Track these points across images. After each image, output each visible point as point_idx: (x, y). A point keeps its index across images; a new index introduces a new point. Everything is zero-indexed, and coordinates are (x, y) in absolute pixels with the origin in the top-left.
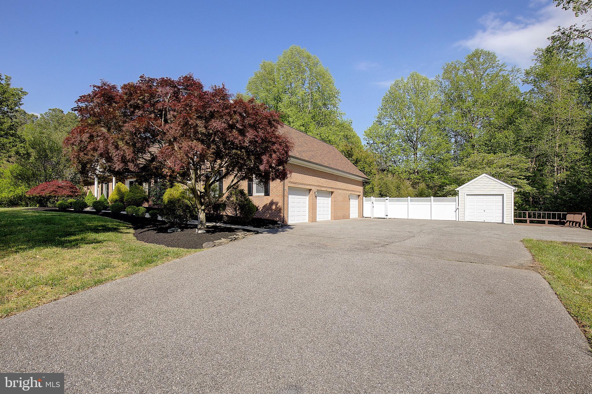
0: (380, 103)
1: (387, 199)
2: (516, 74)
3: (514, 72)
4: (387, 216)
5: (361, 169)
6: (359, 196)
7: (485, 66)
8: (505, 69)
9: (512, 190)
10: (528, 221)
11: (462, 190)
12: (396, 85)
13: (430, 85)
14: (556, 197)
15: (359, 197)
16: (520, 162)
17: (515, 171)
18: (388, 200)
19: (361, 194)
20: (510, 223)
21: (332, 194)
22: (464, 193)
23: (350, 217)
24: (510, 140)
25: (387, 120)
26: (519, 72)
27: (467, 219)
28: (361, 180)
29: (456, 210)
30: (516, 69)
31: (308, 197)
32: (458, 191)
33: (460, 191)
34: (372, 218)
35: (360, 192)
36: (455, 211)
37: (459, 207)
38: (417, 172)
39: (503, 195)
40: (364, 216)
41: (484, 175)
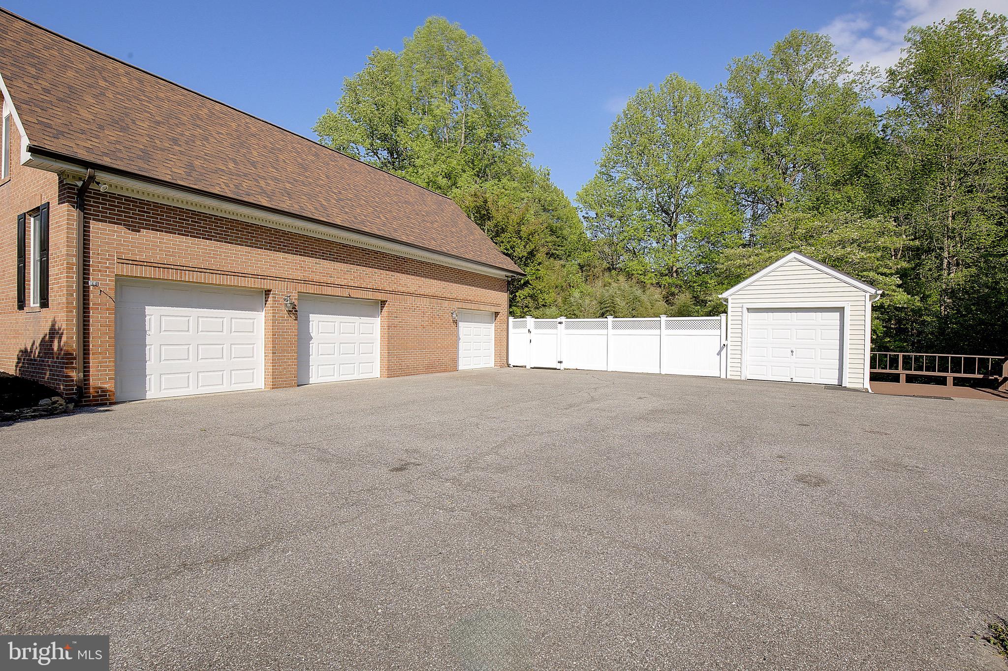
0: (608, 139)
1: (560, 323)
2: (868, 79)
3: (866, 75)
4: (560, 362)
5: (507, 250)
6: (497, 314)
7: (809, 66)
8: (849, 69)
9: (868, 295)
10: (903, 378)
11: (734, 296)
12: (640, 101)
13: (703, 99)
14: (943, 321)
15: (496, 316)
16: (882, 234)
17: (873, 255)
18: (563, 325)
19: (504, 309)
20: (859, 386)
21: (382, 307)
22: (740, 305)
23: (461, 367)
24: (857, 204)
25: (619, 169)
26: (876, 75)
27: (749, 373)
28: (502, 276)
29: (721, 349)
30: (869, 69)
31: (264, 313)
32: (726, 300)
33: (730, 301)
34: (528, 367)
35: (498, 305)
36: (719, 354)
37: (729, 343)
38: (676, 271)
39: (841, 310)
40: (510, 363)
41: (793, 255)
